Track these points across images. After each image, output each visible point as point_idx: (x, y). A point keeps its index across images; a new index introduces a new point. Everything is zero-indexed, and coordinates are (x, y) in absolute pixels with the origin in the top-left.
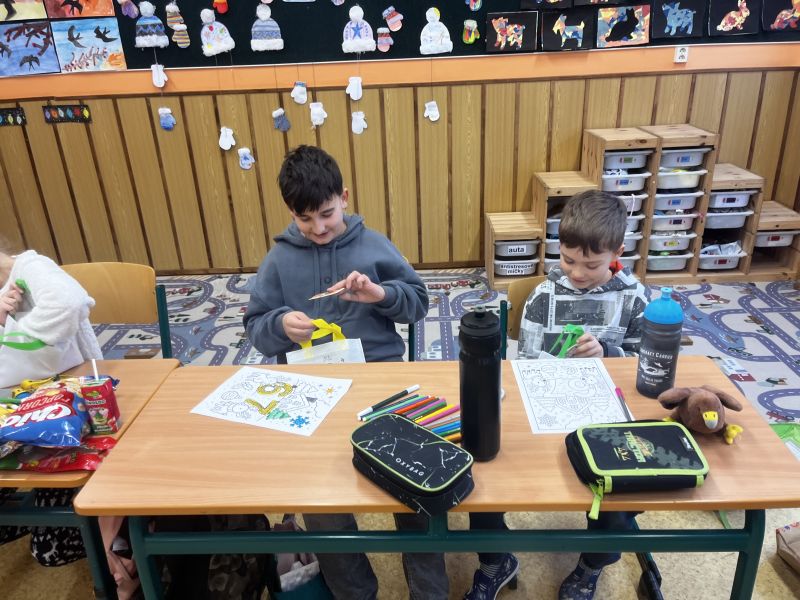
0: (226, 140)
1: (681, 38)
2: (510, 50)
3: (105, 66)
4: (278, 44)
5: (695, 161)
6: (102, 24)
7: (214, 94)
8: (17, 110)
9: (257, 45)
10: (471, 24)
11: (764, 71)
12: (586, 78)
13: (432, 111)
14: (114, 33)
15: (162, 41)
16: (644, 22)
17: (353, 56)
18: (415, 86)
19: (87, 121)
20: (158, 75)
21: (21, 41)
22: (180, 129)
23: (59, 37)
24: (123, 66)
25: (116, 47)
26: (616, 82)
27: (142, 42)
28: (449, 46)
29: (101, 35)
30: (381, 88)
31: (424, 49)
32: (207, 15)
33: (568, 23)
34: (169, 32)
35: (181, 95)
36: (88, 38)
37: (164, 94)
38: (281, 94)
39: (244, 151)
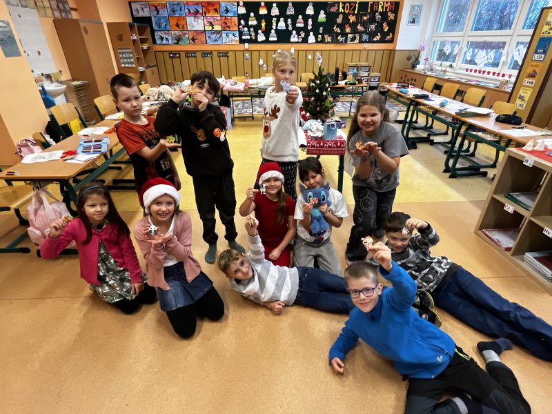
0: (261, 63)
1: (366, 42)
2: (328, 43)
3: (234, 43)
4: (276, 39)
5: (367, 70)
6: (234, 32)
7: (259, 51)
8: (211, 53)
9: (271, 39)
10: (320, 36)
11: (383, 50)
12: (345, 50)
13: (310, 57)
14: (237, 35)
15: (249, 37)
16: (358, 38)
17: (293, 43)
18: (306, 50)
19: (228, 57)
20: (247, 45)
21: (215, 35)
22: (250, 60)
23: (224, 35)
24: (238, 43)
25: (237, 38)
26: (351, 52)
27: (244, 37)
28: (315, 41)
29: (234, 35)
30: (298, 51)
31: (309, 42)
32: (260, 31)
33: (341, 37)
34: (251, 35)
35: (251, 51)
36: (231, 36)
37: (247, 50)
38: (275, 51)
39: (265, 65)
